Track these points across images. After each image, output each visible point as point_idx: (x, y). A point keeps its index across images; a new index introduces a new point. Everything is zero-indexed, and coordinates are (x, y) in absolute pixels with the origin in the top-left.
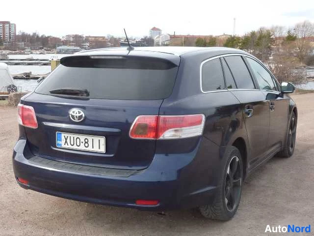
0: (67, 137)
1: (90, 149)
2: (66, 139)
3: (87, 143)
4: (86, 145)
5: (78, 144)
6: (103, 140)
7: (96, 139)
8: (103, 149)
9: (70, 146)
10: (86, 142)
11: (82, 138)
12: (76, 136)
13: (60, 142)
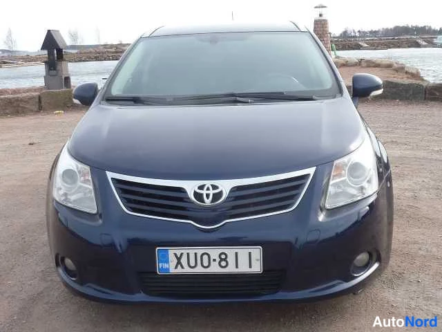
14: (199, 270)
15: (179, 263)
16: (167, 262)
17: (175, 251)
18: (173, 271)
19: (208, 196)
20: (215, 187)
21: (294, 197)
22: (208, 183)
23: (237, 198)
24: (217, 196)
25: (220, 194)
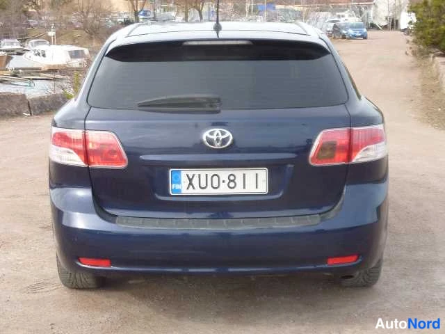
0: (193, 175)
1: (239, 190)
2: (190, 180)
3: (233, 181)
4: (232, 184)
5: (215, 185)
6: (263, 173)
7: (250, 173)
8: (263, 188)
9: (198, 191)
10: (230, 181)
11: (224, 174)
12: (210, 172)
13: (178, 187)
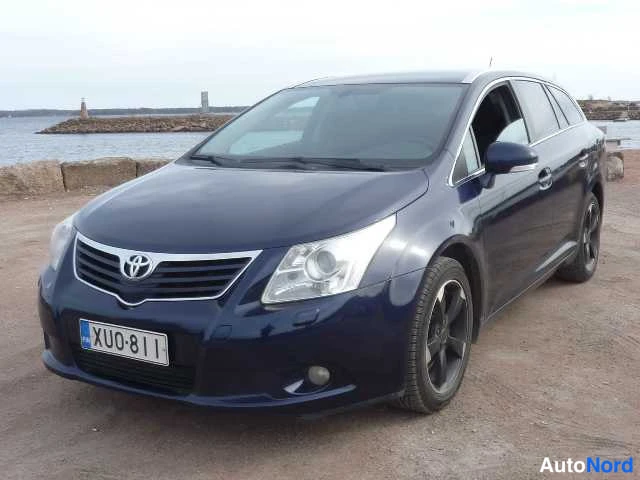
14: (114, 351)
15: (98, 339)
16: (88, 336)
17: (94, 326)
18: (93, 347)
19: (135, 267)
20: (144, 260)
21: (225, 282)
22: (140, 254)
23: (167, 275)
24: (143, 270)
25: (147, 267)
